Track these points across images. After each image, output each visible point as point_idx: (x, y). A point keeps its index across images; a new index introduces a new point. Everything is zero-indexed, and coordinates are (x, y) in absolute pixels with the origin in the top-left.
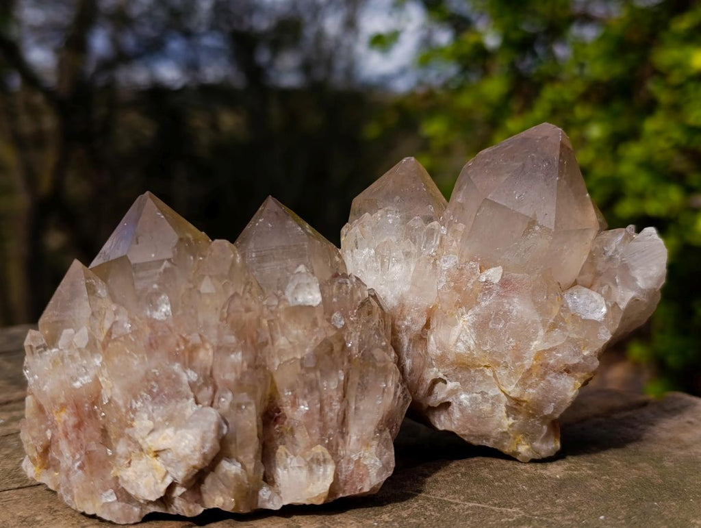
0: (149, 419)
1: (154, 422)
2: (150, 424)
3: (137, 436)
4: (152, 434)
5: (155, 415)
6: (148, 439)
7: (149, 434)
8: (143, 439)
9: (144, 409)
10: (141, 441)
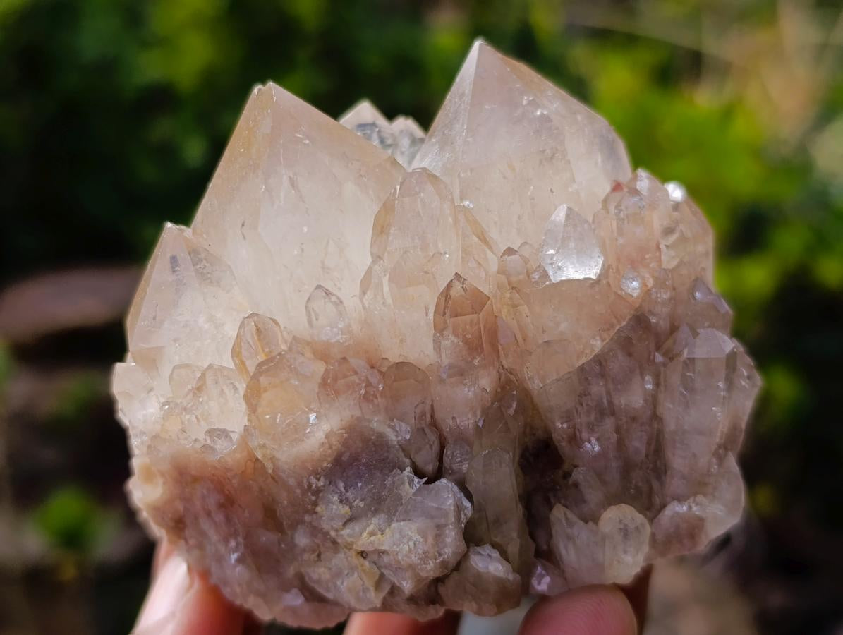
0: (341, 501)
1: (351, 507)
2: (345, 510)
3: (325, 526)
4: (351, 525)
5: (350, 495)
6: (346, 532)
7: (345, 524)
8: (337, 531)
9: (332, 487)
10: (333, 533)
